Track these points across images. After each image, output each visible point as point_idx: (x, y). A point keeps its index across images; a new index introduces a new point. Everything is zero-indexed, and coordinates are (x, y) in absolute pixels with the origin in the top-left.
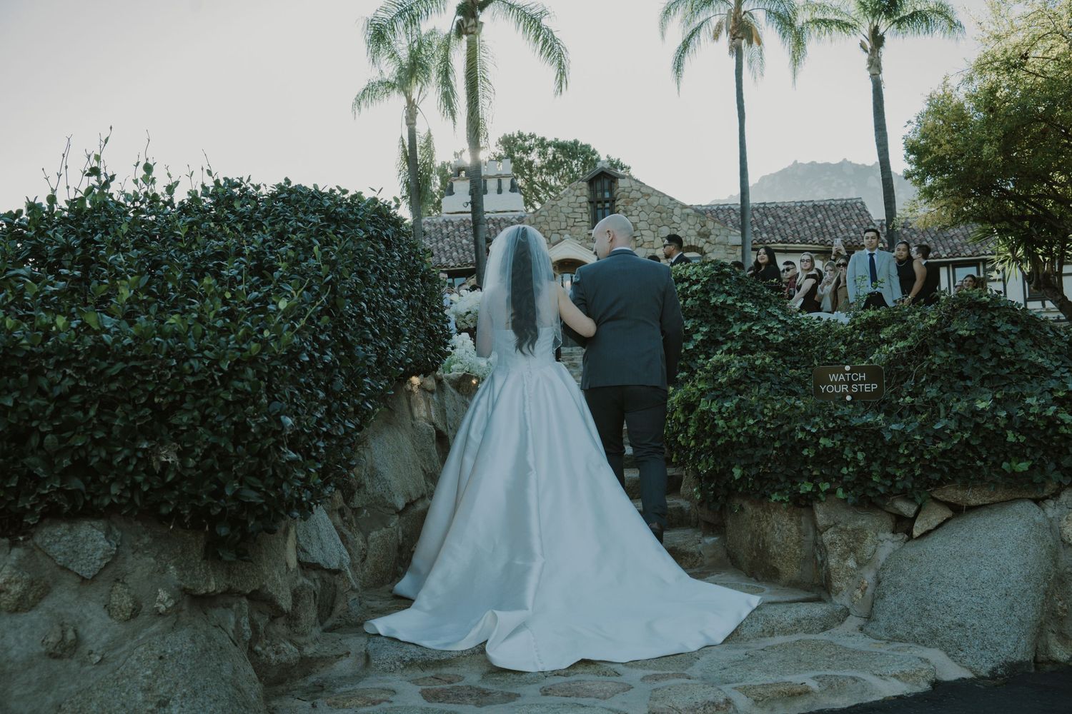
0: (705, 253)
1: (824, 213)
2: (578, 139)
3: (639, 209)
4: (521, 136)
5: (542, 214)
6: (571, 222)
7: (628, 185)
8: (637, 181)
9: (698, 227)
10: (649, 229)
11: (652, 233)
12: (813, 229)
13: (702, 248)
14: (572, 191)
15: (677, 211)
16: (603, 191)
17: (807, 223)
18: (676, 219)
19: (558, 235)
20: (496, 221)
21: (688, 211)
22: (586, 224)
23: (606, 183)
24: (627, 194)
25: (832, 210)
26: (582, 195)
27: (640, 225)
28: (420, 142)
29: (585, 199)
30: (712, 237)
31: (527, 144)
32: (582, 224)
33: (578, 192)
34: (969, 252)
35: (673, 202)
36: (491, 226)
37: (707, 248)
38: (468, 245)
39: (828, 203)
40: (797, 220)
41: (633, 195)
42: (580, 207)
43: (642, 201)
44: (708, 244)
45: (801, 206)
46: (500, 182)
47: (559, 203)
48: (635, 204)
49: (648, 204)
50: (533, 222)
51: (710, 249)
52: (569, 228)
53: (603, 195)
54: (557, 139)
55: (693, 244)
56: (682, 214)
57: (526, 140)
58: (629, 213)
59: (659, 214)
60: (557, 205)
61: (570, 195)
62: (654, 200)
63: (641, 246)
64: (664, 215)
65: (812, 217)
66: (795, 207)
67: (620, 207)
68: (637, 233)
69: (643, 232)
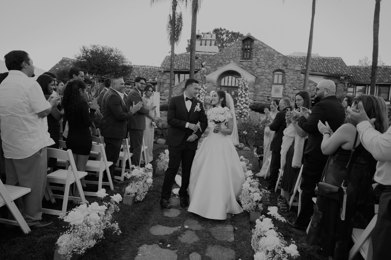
0: (285, 73)
1: (327, 61)
2: (240, 32)
3: (261, 53)
4: (221, 29)
5: (224, 52)
6: (234, 56)
7: (258, 43)
8: (261, 42)
9: (283, 62)
10: (264, 61)
11: (265, 63)
12: (324, 67)
13: (284, 71)
14: (236, 44)
15: (276, 55)
16: (247, 45)
17: (321, 65)
18: (275, 58)
19: (229, 61)
20: (208, 55)
21: (280, 55)
22: (240, 57)
23: (249, 42)
24: (257, 47)
25: (330, 61)
26: (240, 46)
27: (261, 59)
28: (177, 17)
29: (240, 48)
30: (288, 66)
31: (223, 32)
32: (238, 57)
33: (238, 45)
34: (387, 81)
35: (275, 51)
36: (206, 57)
37: (286, 71)
38: (197, 63)
39: (328, 58)
40: (317, 64)
41: (260, 47)
42: (238, 50)
43: (262, 50)
44: (286, 69)
45: (318, 59)
46: (211, 42)
47: (230, 49)
48: (259, 51)
49: (265, 51)
50: (220, 55)
51: (287, 71)
52: (233, 58)
53: (247, 47)
54: (232, 31)
55: (280, 69)
56: (278, 56)
57: (222, 31)
58: (257, 54)
59: (268, 56)
60: (229, 49)
61: (235, 45)
62: (267, 50)
63: (260, 68)
64: (270, 56)
65: (322, 62)
66: (316, 59)
67: (254, 52)
68: (259, 63)
69: (262, 62)
